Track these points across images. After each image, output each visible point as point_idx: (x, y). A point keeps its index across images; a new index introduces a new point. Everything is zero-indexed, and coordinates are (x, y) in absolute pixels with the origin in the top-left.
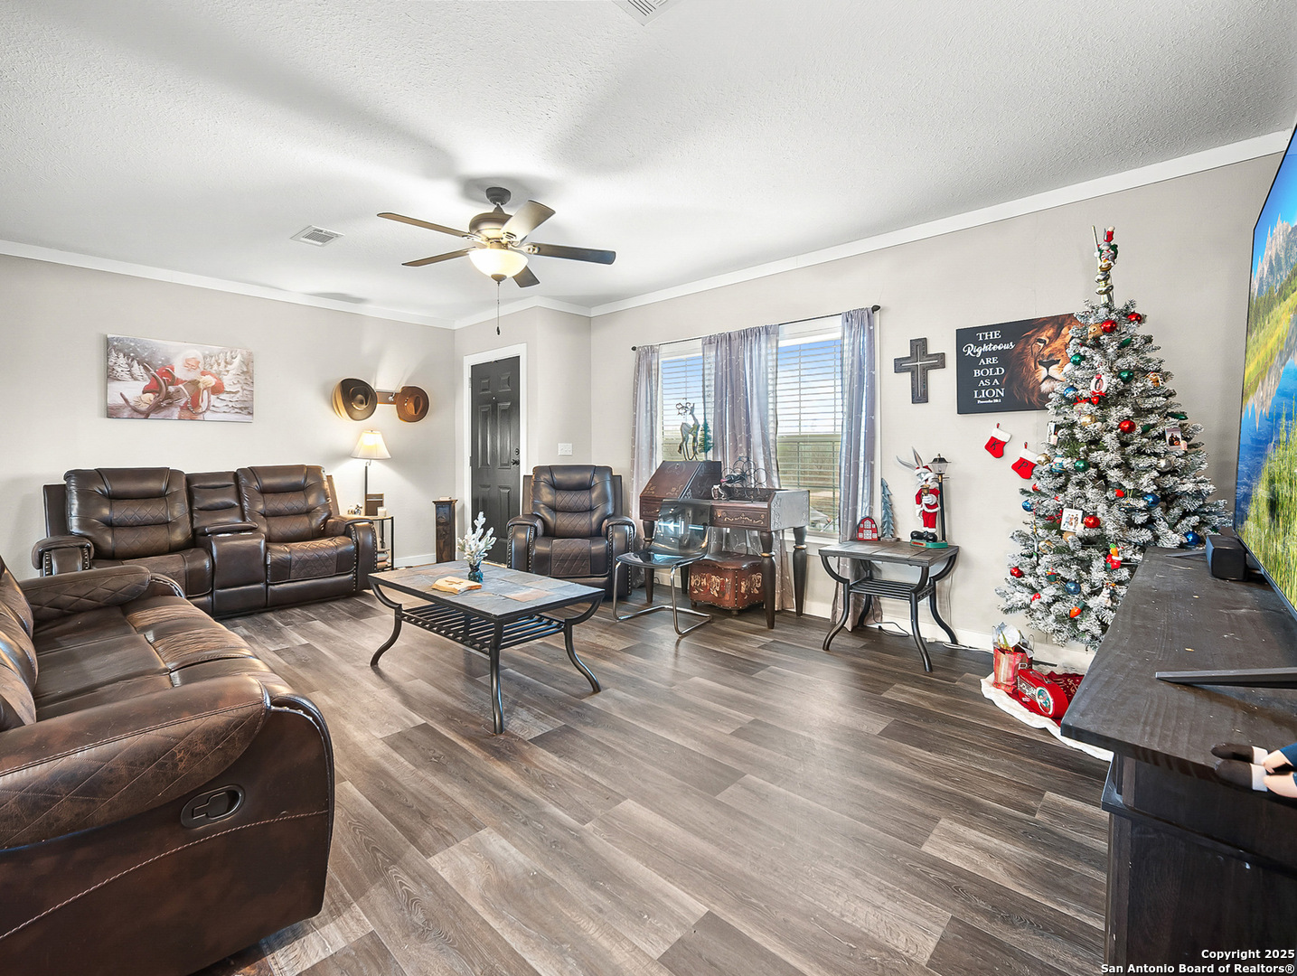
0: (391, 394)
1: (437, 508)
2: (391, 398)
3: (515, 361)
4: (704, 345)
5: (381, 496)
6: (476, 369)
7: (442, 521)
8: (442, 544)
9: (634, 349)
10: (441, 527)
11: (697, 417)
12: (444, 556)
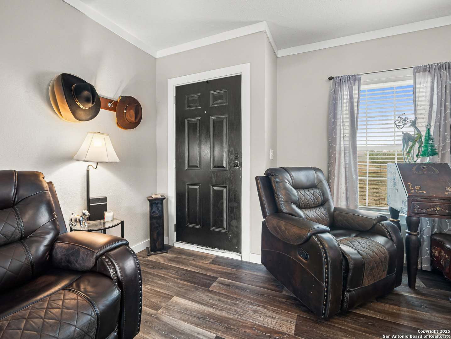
0: (111, 101)
1: (151, 206)
2: (109, 104)
3: (237, 79)
4: (415, 73)
5: (105, 199)
6: (179, 90)
7: (155, 215)
8: (155, 235)
9: (331, 78)
10: (154, 221)
11: (420, 129)
12: (157, 244)
